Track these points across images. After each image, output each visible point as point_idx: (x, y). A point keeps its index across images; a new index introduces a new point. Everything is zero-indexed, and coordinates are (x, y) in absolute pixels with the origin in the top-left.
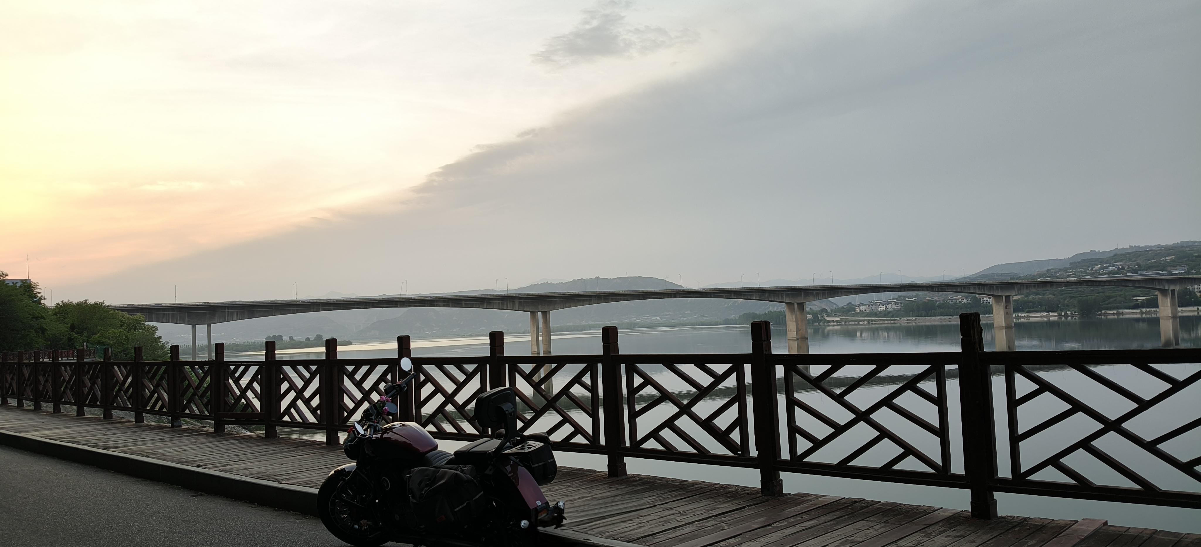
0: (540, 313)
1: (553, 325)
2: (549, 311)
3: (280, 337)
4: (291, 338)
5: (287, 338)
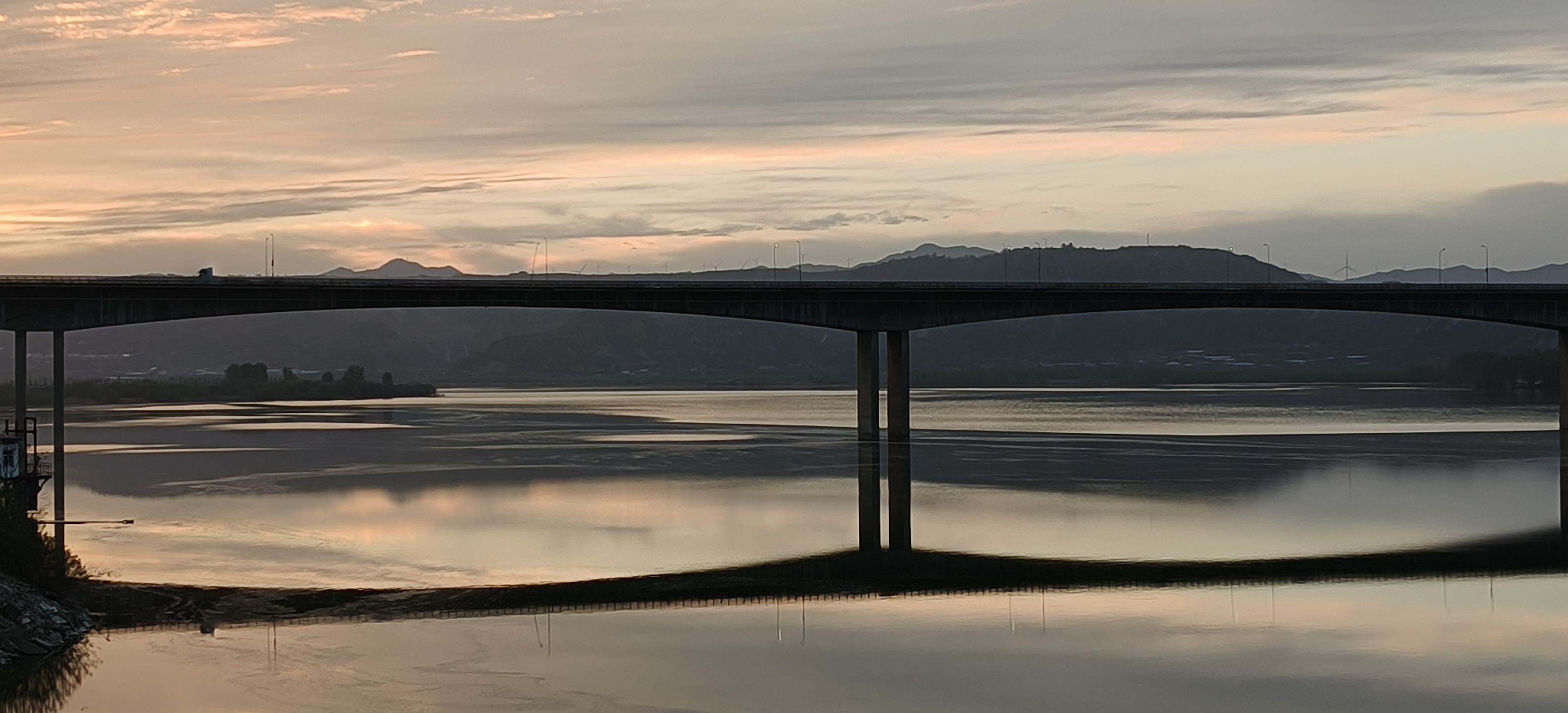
0: (883, 335)
1: (915, 365)
2: (907, 332)
3: (262, 368)
4: (287, 372)
5: (279, 371)
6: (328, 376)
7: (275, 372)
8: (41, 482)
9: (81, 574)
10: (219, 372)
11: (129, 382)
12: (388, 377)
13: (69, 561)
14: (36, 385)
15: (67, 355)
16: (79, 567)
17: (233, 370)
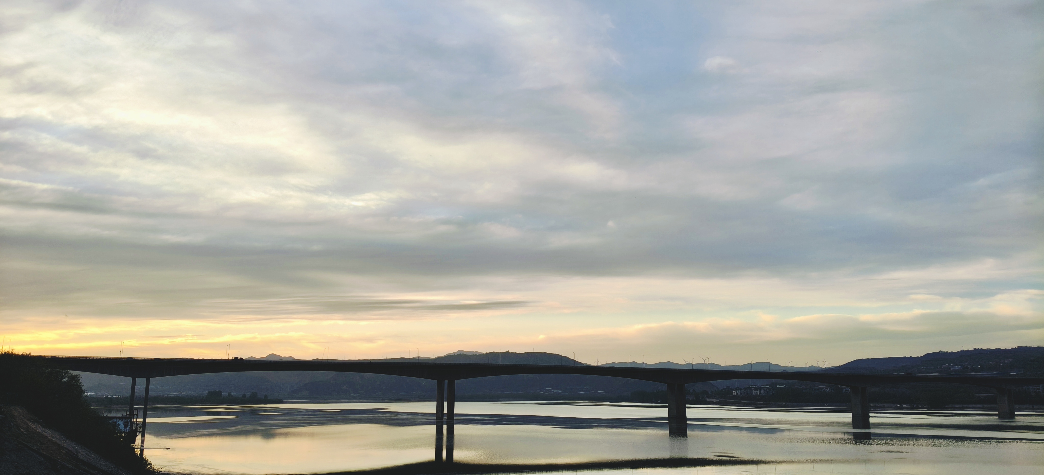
0: (446, 382)
2: (454, 381)
3: (220, 393)
4: (229, 394)
5: (226, 393)
6: (244, 396)
7: (225, 394)
8: (138, 433)
9: (151, 468)
10: (205, 393)
11: (171, 397)
12: (266, 396)
13: (148, 464)
14: (137, 397)
15: (151, 387)
16: (151, 466)
17: (210, 393)
